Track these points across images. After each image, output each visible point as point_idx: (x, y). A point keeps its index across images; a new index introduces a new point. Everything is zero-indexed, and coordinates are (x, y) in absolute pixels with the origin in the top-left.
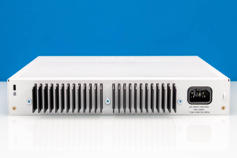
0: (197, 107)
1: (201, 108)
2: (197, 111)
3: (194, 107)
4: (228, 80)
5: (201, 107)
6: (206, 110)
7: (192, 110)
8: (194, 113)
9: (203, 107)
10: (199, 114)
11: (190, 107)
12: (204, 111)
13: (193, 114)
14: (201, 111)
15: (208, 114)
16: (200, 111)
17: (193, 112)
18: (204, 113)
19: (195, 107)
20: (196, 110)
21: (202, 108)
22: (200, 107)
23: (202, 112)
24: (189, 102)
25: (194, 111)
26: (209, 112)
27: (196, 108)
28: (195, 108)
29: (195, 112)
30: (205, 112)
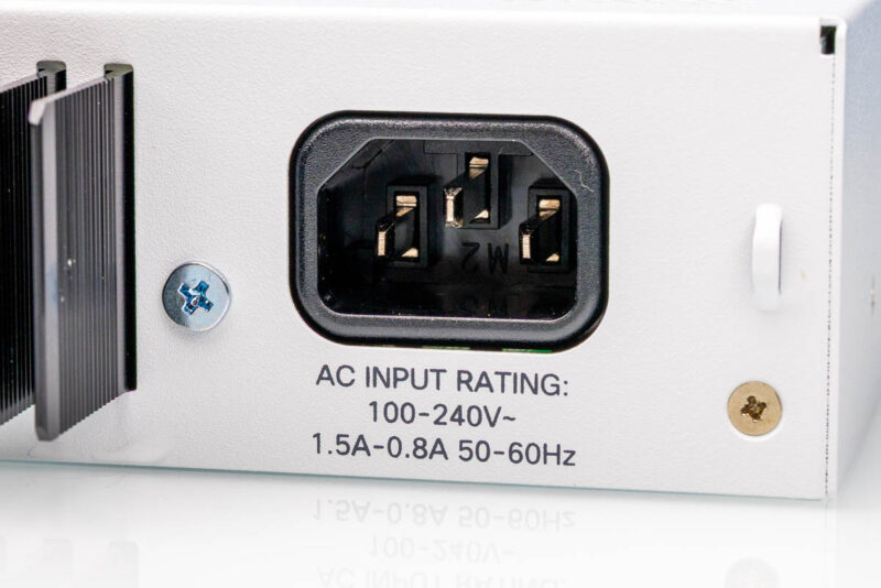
0: (410, 375)
1: (466, 398)
2: (407, 433)
3: (373, 375)
4: (817, 42)
5: (463, 379)
6: (530, 418)
7: (351, 409)
8: (379, 463)
9: (484, 382)
10: (434, 467)
11: (325, 375)
12: (499, 438)
13: (358, 463)
14: (465, 431)
15: (550, 472)
16: (452, 434)
17: (361, 445)
18: (500, 468)
19: (393, 378)
20: (403, 413)
21: (482, 397)
22: (449, 380)
23: (474, 452)
24: (315, 315)
25: (378, 433)
26: (566, 457)
27: (403, 393)
28: (382, 394)
29: (393, 447)
30: (515, 453)
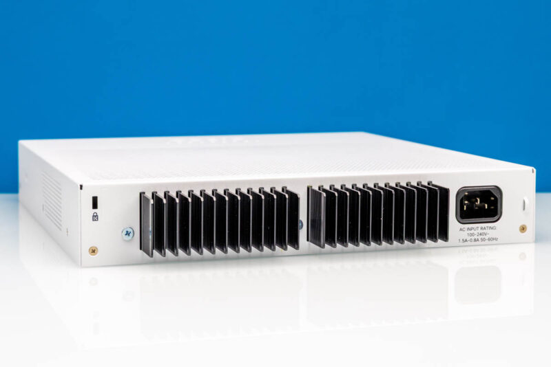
0: (473, 228)
1: (482, 231)
2: (473, 238)
3: (468, 229)
4: (532, 172)
5: (481, 229)
6: (491, 234)
7: (464, 235)
8: (469, 243)
9: (485, 228)
10: (477, 243)
11: (461, 230)
12: (487, 237)
13: (466, 243)
14: (481, 237)
15: (494, 242)
16: (480, 237)
17: (466, 241)
18: (487, 242)
19: (470, 229)
20: (472, 235)
21: (484, 231)
22: (479, 229)
23: (483, 240)
24: (462, 221)
25: (468, 238)
26: (496, 239)
27: (472, 232)
28: (469, 232)
29: (471, 240)
30: (489, 239)
